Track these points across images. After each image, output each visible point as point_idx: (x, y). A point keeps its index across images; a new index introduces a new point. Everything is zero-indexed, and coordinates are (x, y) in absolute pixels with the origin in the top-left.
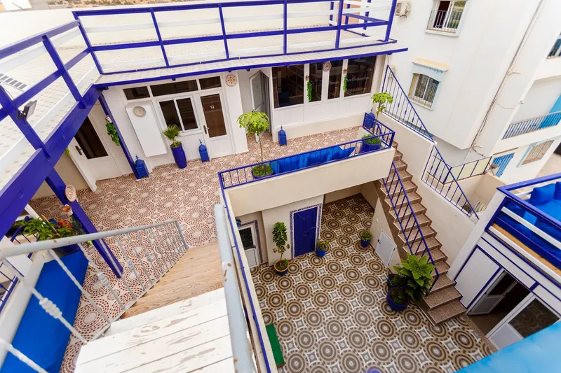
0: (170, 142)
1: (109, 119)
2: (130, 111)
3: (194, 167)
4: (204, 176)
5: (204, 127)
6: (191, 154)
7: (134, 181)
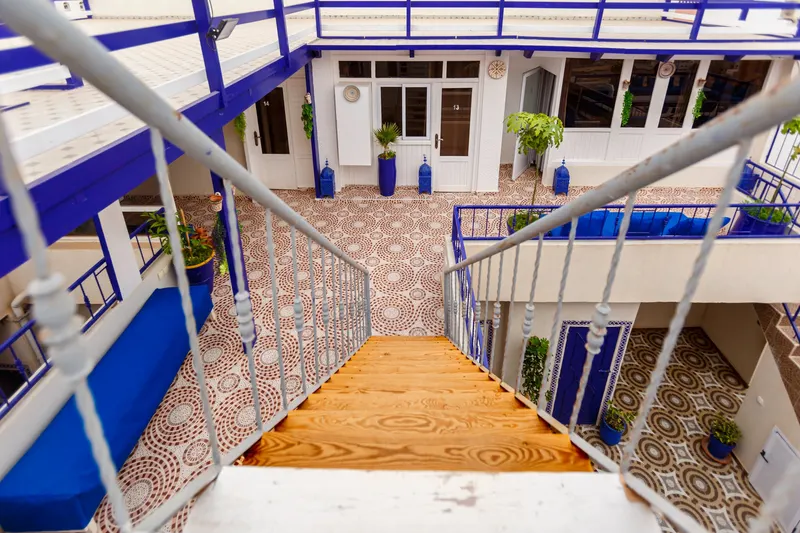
0: (380, 150)
1: (309, 97)
2: (339, 91)
3: (403, 198)
4: (416, 215)
5: (437, 136)
6: (406, 176)
7: (311, 201)
